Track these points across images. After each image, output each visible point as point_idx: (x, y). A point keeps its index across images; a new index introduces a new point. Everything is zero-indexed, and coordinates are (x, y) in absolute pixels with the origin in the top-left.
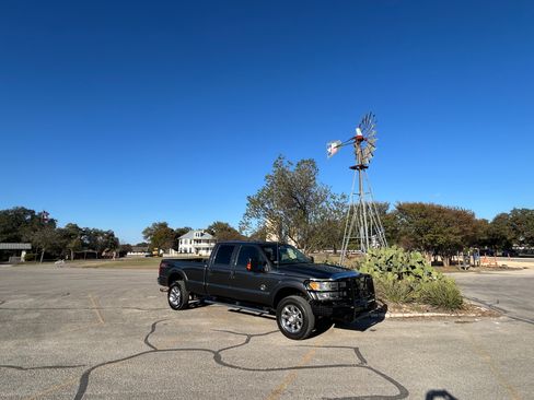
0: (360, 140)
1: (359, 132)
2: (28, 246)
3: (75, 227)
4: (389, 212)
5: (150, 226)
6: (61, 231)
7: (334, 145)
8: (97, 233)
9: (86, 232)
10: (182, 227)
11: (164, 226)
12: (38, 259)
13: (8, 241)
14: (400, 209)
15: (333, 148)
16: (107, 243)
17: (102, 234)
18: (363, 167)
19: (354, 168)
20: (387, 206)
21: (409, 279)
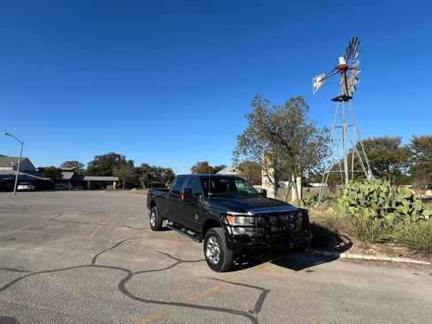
0: (344, 69)
1: (342, 61)
2: (117, 179)
3: (147, 166)
4: (401, 146)
5: (196, 164)
6: (138, 169)
7: (319, 79)
8: (161, 170)
9: (154, 169)
10: (219, 165)
11: (205, 164)
12: (121, 187)
13: (105, 175)
14: (417, 143)
15: (318, 82)
16: (167, 177)
17: (164, 170)
18: (346, 98)
19: (336, 100)
20: (399, 140)
21: (390, 217)
